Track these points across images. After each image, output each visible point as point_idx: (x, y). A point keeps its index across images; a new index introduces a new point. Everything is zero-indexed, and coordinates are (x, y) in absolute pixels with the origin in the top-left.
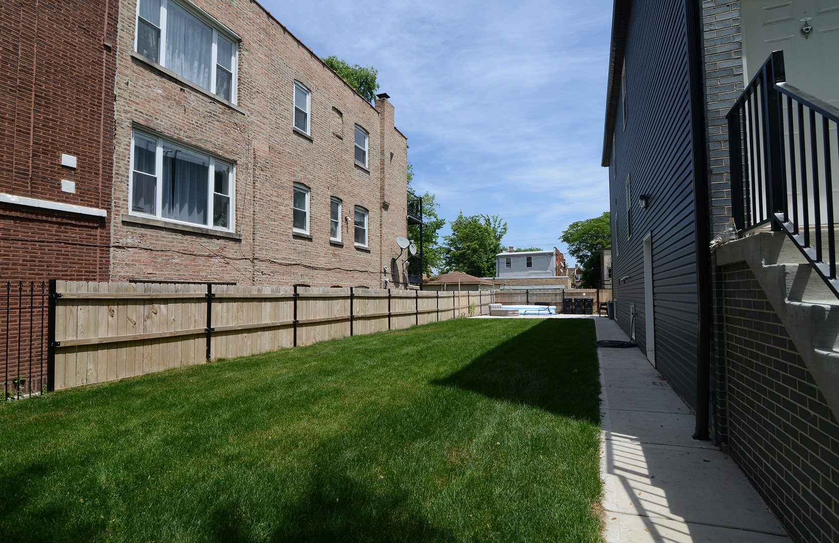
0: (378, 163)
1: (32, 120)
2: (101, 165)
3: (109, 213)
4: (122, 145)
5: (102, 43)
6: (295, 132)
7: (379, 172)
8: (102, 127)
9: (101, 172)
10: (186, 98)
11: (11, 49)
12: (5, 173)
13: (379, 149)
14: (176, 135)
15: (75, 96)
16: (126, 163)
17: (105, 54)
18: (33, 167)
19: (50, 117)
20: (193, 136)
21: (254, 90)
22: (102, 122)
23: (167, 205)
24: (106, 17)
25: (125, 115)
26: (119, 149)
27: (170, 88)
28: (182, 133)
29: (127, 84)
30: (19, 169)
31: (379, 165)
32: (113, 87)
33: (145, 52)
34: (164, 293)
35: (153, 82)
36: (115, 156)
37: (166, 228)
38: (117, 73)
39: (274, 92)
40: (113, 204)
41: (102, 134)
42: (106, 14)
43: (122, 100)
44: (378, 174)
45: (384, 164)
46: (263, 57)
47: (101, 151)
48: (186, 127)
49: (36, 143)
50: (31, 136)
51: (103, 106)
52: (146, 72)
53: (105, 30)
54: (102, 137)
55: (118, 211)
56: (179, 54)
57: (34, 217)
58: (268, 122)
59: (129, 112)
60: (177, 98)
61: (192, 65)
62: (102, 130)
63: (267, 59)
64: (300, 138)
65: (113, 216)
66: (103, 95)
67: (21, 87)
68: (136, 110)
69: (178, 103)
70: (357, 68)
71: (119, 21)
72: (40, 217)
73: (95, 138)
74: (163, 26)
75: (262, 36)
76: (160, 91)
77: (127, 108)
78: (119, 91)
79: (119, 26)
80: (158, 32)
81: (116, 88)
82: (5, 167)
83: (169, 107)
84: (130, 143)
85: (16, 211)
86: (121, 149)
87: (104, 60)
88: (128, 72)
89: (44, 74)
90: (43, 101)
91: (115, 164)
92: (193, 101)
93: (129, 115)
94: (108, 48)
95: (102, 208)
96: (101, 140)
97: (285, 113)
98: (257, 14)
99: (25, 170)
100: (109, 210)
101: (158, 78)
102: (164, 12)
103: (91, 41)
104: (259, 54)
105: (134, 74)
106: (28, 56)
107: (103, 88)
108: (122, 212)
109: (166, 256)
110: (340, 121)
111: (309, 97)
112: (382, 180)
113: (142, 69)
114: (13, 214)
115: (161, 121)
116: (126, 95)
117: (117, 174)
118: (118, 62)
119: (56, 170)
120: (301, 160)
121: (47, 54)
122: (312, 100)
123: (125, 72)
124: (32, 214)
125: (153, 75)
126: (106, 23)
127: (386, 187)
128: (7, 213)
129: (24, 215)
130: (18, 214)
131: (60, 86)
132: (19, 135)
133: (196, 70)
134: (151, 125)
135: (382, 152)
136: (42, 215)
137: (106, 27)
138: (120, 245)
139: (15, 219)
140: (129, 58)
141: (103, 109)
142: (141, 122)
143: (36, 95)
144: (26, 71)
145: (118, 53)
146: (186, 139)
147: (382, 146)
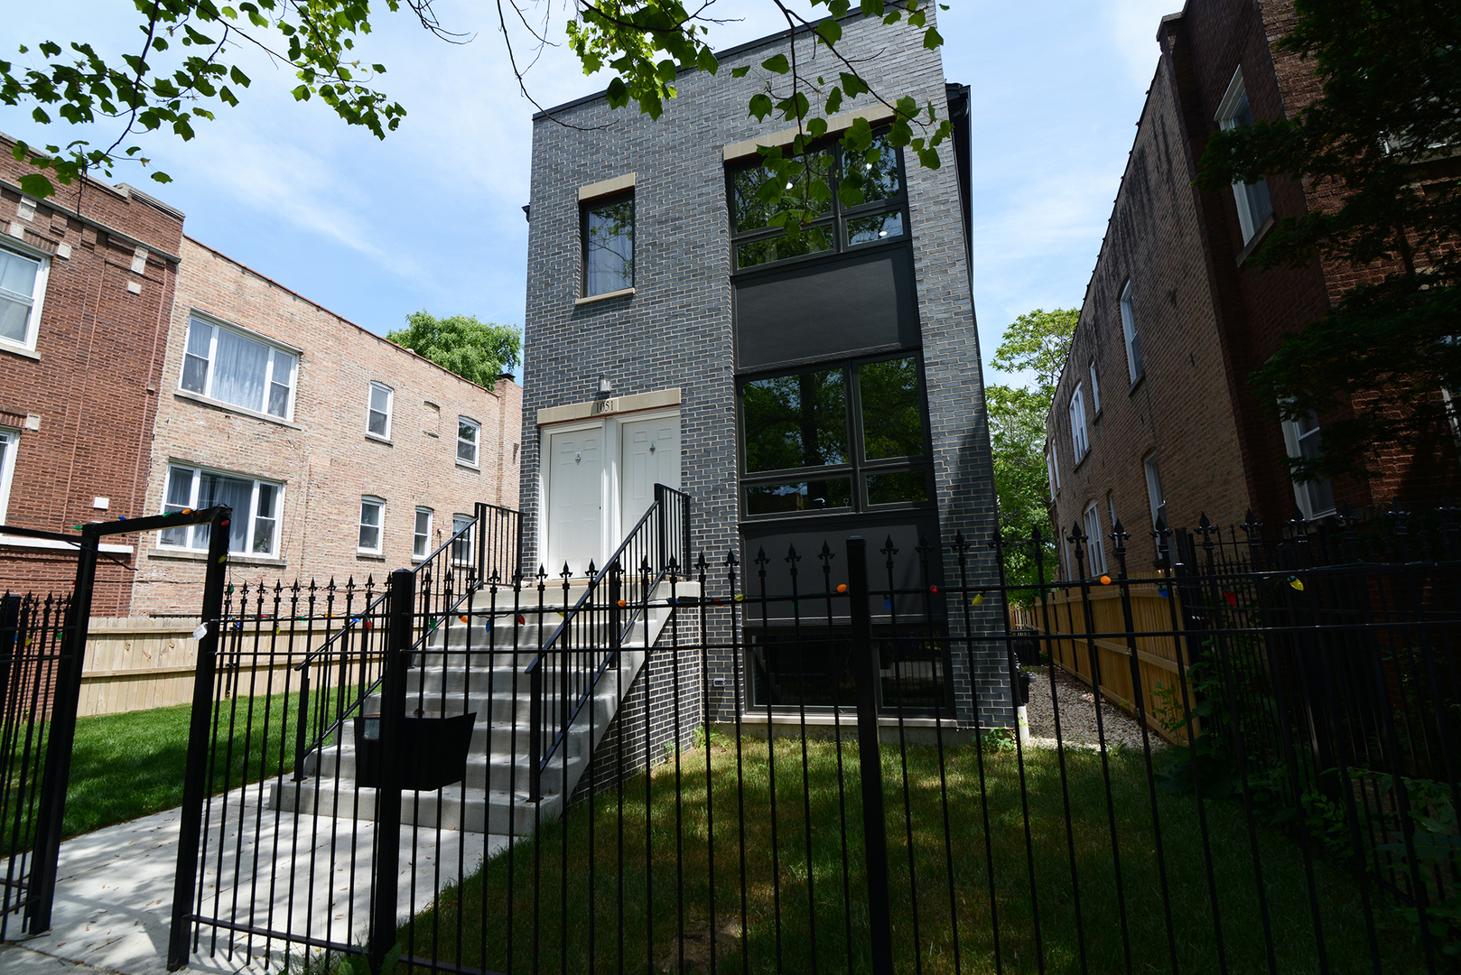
0: (494, 457)
1: (71, 470)
2: (132, 504)
3: (136, 549)
4: (156, 482)
5: (145, 388)
6: (368, 439)
7: (496, 469)
8: (137, 466)
9: (131, 509)
10: (231, 424)
11: (60, 411)
12: (41, 520)
13: (497, 440)
14: (216, 464)
15: (113, 442)
16: (159, 498)
17: (147, 398)
18: (67, 513)
19: (88, 465)
20: (235, 461)
21: (315, 402)
22: (138, 462)
23: (201, 534)
24: (152, 364)
25: (162, 452)
26: (152, 486)
27: (214, 417)
28: (223, 460)
29: (167, 422)
30: (54, 515)
31: (497, 460)
32: (152, 427)
33: (190, 386)
34: (183, 627)
35: (195, 415)
36: (147, 493)
37: (195, 560)
38: (157, 414)
39: (341, 400)
40: (141, 539)
41: (136, 474)
42: (152, 361)
43: (161, 438)
44: (494, 471)
45: (502, 459)
46: (330, 364)
47: (134, 489)
48: (229, 454)
49: (72, 491)
50: (69, 485)
51: (140, 447)
52: (188, 406)
53: (150, 376)
54: (136, 477)
55: (145, 546)
56: (228, 377)
57: (62, 558)
58: (331, 433)
59: (166, 448)
60: (220, 426)
61: (242, 385)
62: (137, 470)
63: (335, 366)
64: (374, 445)
65: (139, 551)
66: (142, 437)
67: (64, 442)
68: (174, 446)
69: (222, 431)
70: (493, 327)
71: (165, 364)
72: (68, 558)
73: (129, 478)
74: (212, 358)
75: (330, 343)
76: (202, 423)
77: (165, 445)
78: (158, 430)
79: (164, 369)
80: (206, 363)
81: (155, 428)
82: (42, 515)
83: (211, 436)
84: (164, 478)
85: (47, 554)
86: (155, 486)
87: (146, 404)
88: (170, 410)
89: (87, 427)
90: (83, 451)
91: (146, 500)
92: (239, 426)
93: (166, 452)
94: (151, 392)
95: (129, 544)
96: (135, 480)
97: (356, 420)
98: (325, 321)
99: (59, 516)
100: (136, 545)
101: (201, 410)
102: (214, 343)
103: (135, 389)
104: (325, 363)
105: (176, 411)
106: (74, 416)
107: (143, 430)
108: (149, 546)
109: (193, 588)
110: (436, 416)
111: (390, 396)
112: (500, 478)
113: (184, 404)
114: (44, 557)
115: (201, 452)
116: (165, 432)
117: (148, 510)
118: (159, 402)
119: (88, 513)
120: (373, 469)
121: (92, 409)
122: (395, 398)
123: (167, 411)
124: (61, 555)
125: (196, 408)
126: (151, 369)
127: (504, 488)
128: (39, 556)
129: (54, 557)
130: (49, 557)
131: (100, 435)
132: (58, 485)
133: (247, 391)
134: (189, 458)
135: (501, 445)
136: (70, 556)
137: (150, 373)
138: (144, 579)
139: (45, 561)
140: (172, 397)
141: (140, 450)
142: (179, 456)
143: (77, 448)
144: (71, 427)
145: (160, 394)
146: (226, 467)
147: (501, 437)
